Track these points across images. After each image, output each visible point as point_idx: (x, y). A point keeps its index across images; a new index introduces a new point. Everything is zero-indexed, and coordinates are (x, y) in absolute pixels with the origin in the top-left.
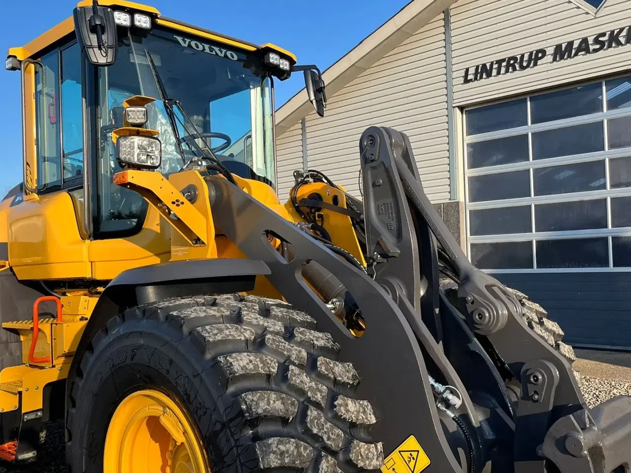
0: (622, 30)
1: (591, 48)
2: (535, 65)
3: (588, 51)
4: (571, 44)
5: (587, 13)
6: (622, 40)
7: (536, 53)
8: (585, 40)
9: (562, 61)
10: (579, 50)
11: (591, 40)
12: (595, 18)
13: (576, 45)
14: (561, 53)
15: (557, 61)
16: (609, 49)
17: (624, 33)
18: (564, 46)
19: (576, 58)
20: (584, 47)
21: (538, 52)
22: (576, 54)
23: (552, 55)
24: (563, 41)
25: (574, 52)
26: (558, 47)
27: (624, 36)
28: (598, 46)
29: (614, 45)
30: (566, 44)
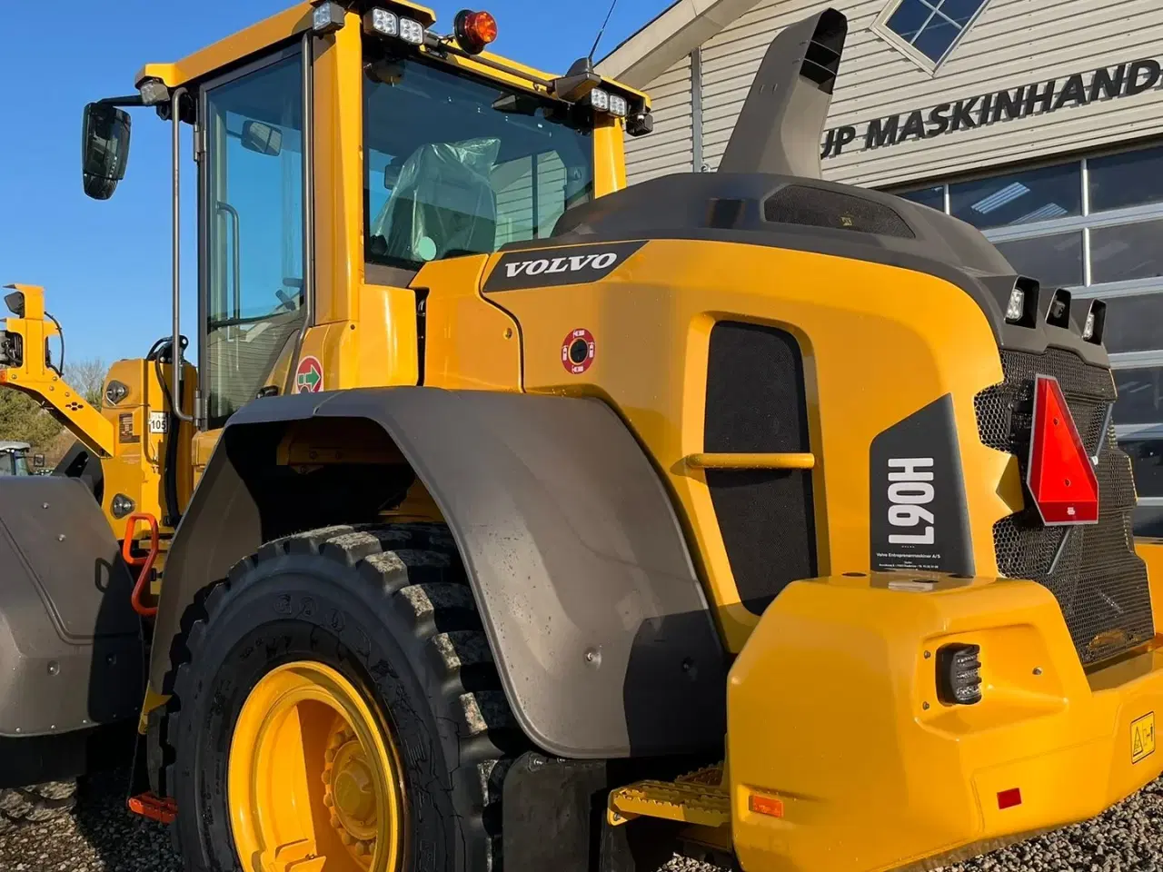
0: (974, 100)
1: (927, 128)
2: (838, 152)
3: (921, 134)
4: (894, 120)
5: (921, 70)
6: (975, 117)
7: (838, 133)
8: (916, 115)
9: (880, 148)
10: (907, 130)
11: (925, 115)
12: (934, 79)
13: (902, 122)
14: (881, 133)
15: (872, 148)
16: (954, 132)
17: (978, 106)
18: (883, 122)
19: (901, 144)
20: (914, 126)
21: (843, 130)
22: (902, 138)
23: (864, 136)
24: (882, 114)
25: (899, 133)
26: (875, 124)
27: (977, 112)
28: (936, 126)
29: (961, 125)
30: (887, 119)
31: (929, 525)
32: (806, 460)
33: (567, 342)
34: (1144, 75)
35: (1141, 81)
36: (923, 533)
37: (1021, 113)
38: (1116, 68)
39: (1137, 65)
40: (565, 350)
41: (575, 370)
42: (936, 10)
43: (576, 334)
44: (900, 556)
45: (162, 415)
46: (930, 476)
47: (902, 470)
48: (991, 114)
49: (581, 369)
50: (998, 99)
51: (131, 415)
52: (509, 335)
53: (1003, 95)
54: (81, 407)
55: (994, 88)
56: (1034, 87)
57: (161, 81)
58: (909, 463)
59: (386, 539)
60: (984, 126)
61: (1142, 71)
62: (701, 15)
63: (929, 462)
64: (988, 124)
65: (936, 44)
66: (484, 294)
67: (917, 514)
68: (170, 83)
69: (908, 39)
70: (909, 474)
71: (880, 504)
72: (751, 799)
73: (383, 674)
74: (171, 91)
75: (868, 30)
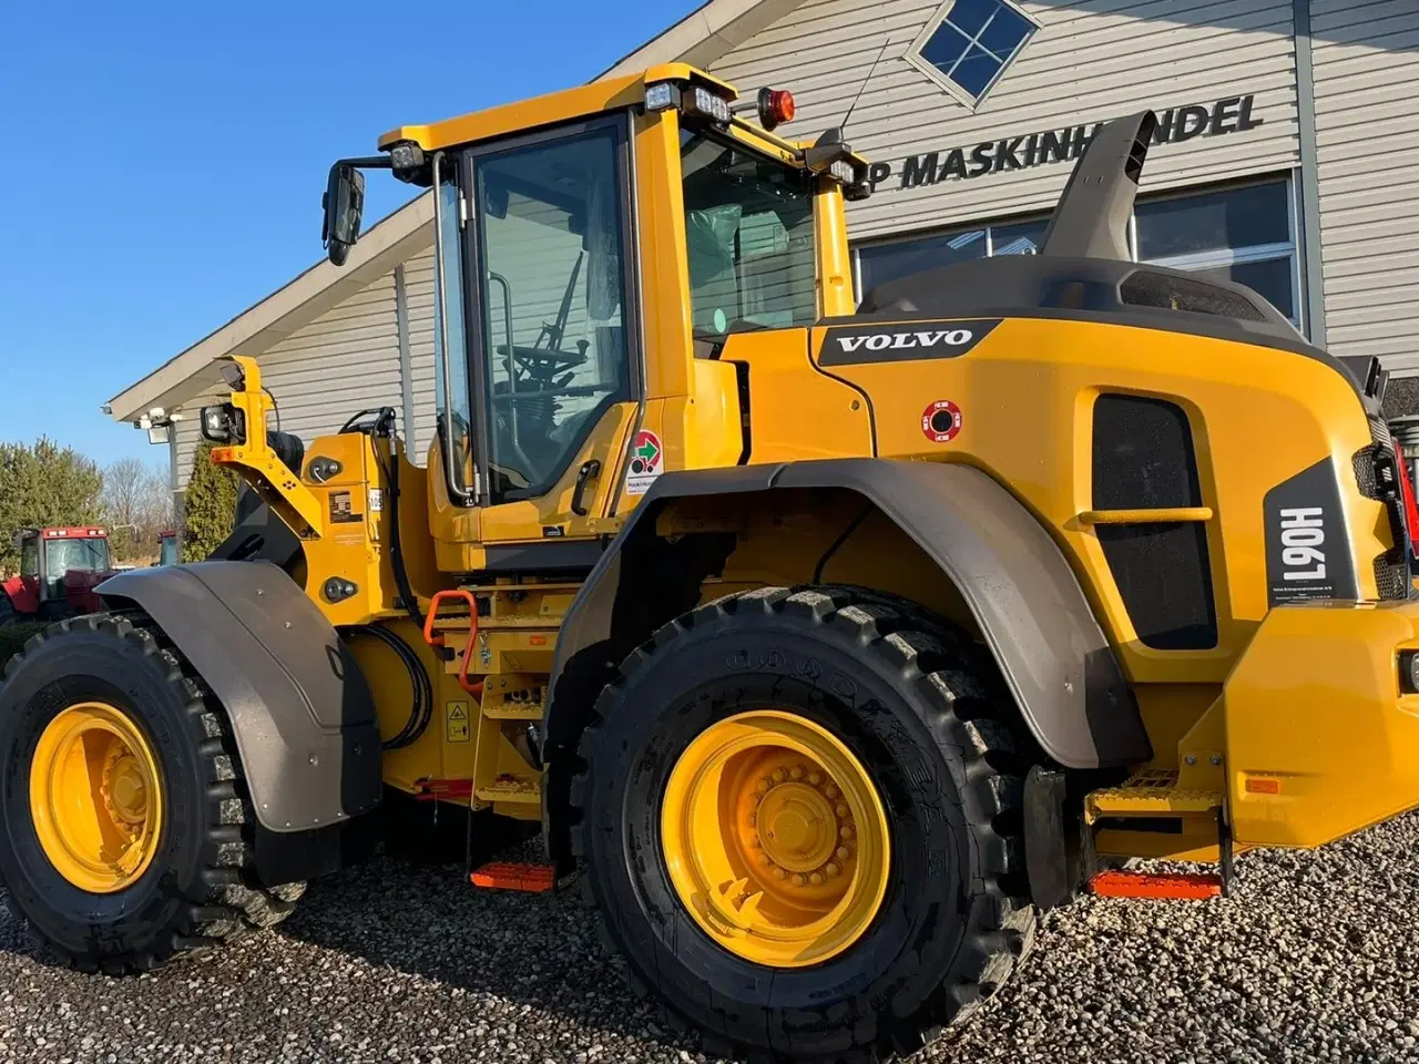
0: (1019, 140)
1: (969, 167)
2: (872, 190)
3: (963, 174)
4: (933, 157)
5: (960, 105)
6: (1020, 158)
7: (873, 169)
8: (957, 154)
9: (918, 187)
10: (947, 169)
11: (967, 154)
12: (975, 115)
13: (941, 161)
14: (919, 171)
15: (909, 187)
16: (998, 172)
17: (1022, 146)
18: (921, 160)
19: (942, 183)
20: (955, 164)
21: (876, 166)
22: (943, 177)
23: (899, 174)
24: (921, 150)
25: (938, 172)
26: (912, 161)
27: (1022, 152)
28: (978, 166)
29: (1006, 166)
30: (925, 156)
31: (1321, 562)
32: (1203, 513)
33: (928, 412)
34: (1193, 121)
35: (1189, 127)
36: (1315, 570)
37: (1069, 155)
38: (1164, 112)
39: (1185, 111)
40: (926, 420)
41: (939, 438)
42: (975, 41)
43: (938, 405)
44: (1295, 590)
45: (378, 492)
46: (1320, 523)
47: (1294, 518)
48: (1037, 155)
49: (946, 438)
50: (1044, 139)
51: (347, 493)
52: (856, 405)
53: (1050, 136)
54: (294, 485)
55: (1040, 127)
56: (1081, 129)
57: (416, 144)
58: (1300, 513)
59: (837, 596)
60: (1029, 167)
61: (1190, 117)
62: (715, 33)
63: (1318, 511)
64: (1034, 165)
65: (976, 77)
66: (823, 368)
67: (1309, 555)
68: (426, 146)
69: (944, 70)
70: (1300, 522)
71: (1274, 547)
72: (1248, 782)
73: (874, 713)
74: (428, 155)
75: (901, 59)
